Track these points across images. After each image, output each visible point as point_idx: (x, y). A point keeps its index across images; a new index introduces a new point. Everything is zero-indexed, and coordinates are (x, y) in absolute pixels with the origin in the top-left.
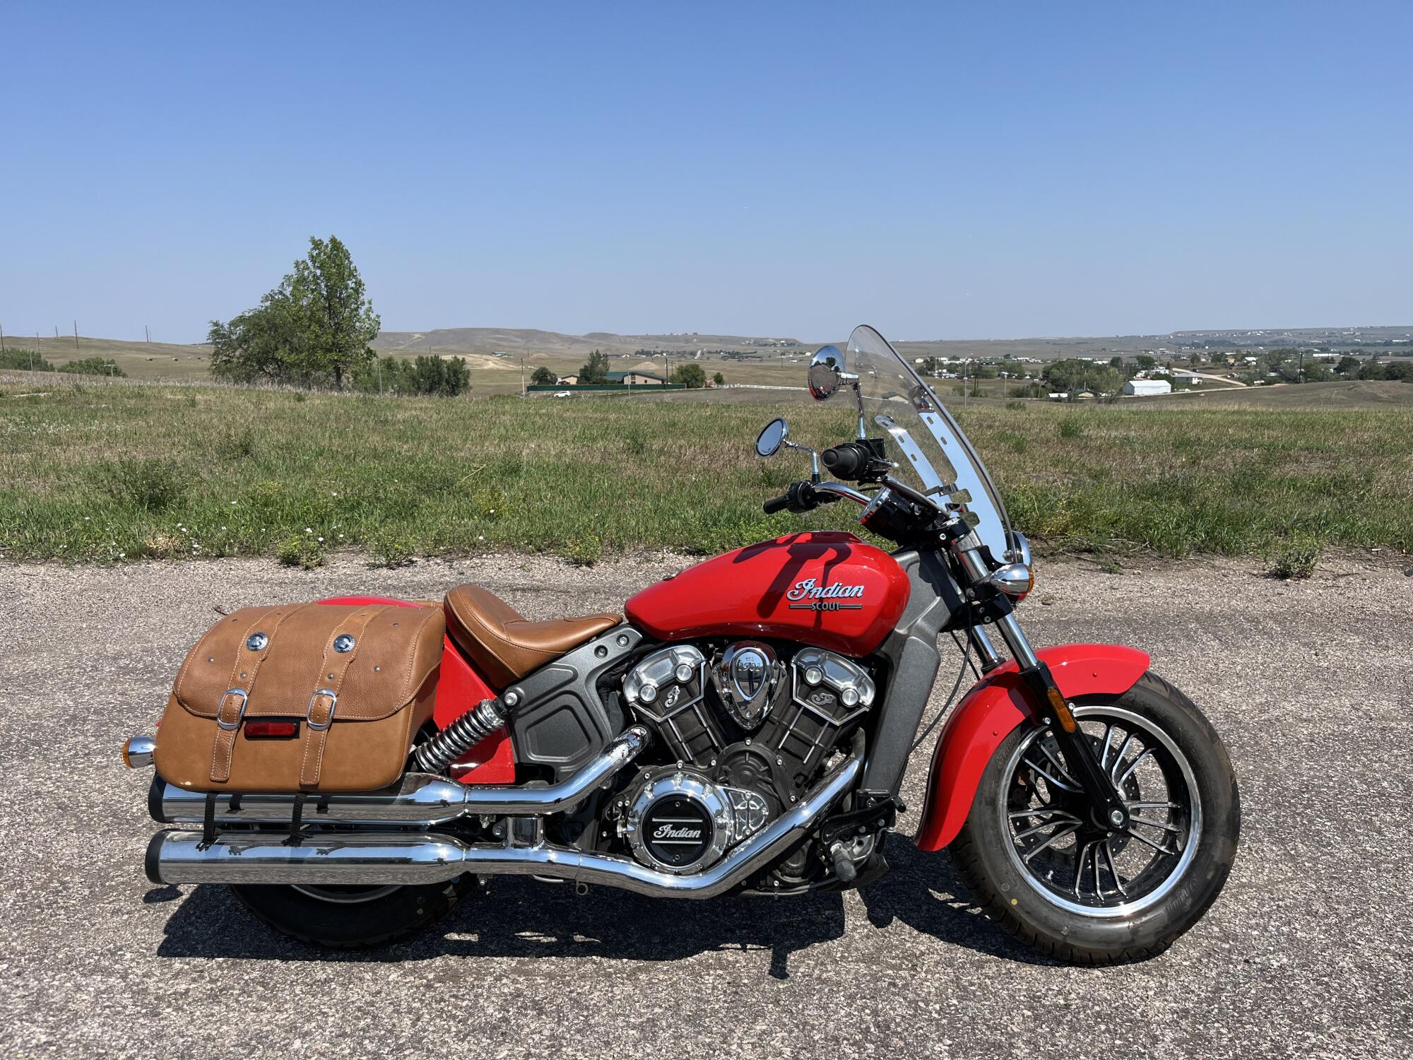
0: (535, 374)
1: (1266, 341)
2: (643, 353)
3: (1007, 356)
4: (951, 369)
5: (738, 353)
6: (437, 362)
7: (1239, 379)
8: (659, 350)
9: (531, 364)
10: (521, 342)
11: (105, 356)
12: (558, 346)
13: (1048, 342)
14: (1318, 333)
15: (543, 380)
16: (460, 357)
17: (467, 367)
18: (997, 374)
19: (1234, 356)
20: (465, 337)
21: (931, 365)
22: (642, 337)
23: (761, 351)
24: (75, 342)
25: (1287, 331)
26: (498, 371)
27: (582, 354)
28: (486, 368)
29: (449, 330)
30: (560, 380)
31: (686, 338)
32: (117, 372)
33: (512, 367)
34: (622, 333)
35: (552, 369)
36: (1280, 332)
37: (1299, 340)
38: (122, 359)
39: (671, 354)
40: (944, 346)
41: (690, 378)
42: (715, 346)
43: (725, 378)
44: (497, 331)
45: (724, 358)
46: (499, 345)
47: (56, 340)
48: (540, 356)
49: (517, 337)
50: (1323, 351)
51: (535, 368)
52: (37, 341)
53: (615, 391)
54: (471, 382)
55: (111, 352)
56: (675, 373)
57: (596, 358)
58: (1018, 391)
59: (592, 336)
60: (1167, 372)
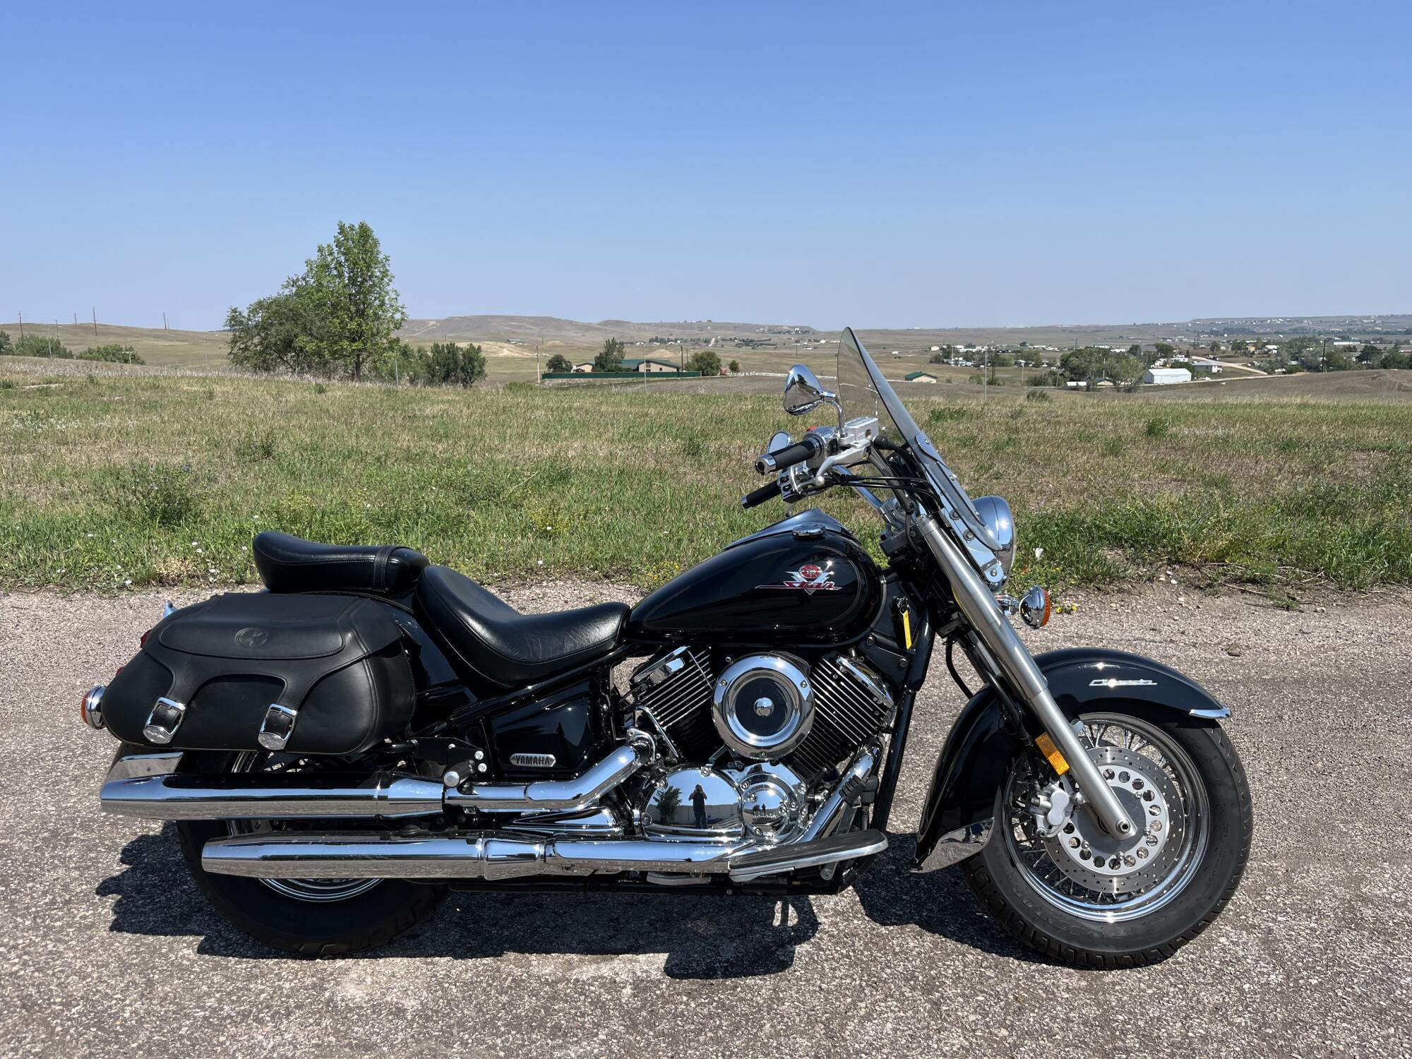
0: (550, 361)
1: (1286, 329)
2: (657, 340)
3: (1023, 344)
4: (967, 357)
5: (752, 341)
6: (452, 350)
7: (1259, 368)
8: (673, 338)
9: (546, 351)
10: (535, 330)
11: (123, 343)
12: (571, 334)
13: (1064, 330)
14: (1338, 321)
15: (558, 367)
16: (476, 345)
17: (483, 355)
18: (1013, 362)
19: (1255, 345)
20: (481, 324)
21: (947, 353)
22: (657, 325)
23: (775, 339)
24: (94, 329)
25: (1307, 319)
26: (513, 358)
27: (598, 342)
28: (501, 355)
29: (465, 318)
30: (575, 368)
31: (701, 326)
32: (136, 359)
33: (527, 354)
34: (635, 319)
35: (566, 358)
36: (1300, 320)
37: (1319, 328)
38: (140, 346)
39: (685, 341)
40: (959, 333)
41: (705, 366)
42: (730, 334)
43: (740, 366)
44: (512, 318)
45: (738, 346)
46: (514, 333)
47: (75, 326)
48: (556, 344)
49: (532, 324)
50: (1344, 339)
51: (550, 356)
52: (55, 328)
53: (630, 379)
54: (487, 369)
55: (129, 339)
56: (690, 361)
57: (611, 346)
58: (1036, 378)
59: (606, 323)
60: (1186, 360)
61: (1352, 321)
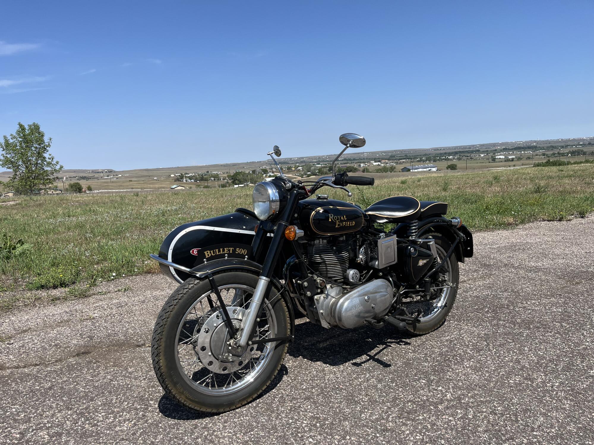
3: (208, 172)
4: (190, 178)
5: (85, 177)
7: (298, 176)
13: (222, 165)
18: (209, 179)
19: (294, 168)
23: (96, 175)
25: (305, 157)
36: (303, 158)
41: (76, 189)
42: (73, 174)
50: (319, 164)
60: (273, 174)
61: (319, 158)
